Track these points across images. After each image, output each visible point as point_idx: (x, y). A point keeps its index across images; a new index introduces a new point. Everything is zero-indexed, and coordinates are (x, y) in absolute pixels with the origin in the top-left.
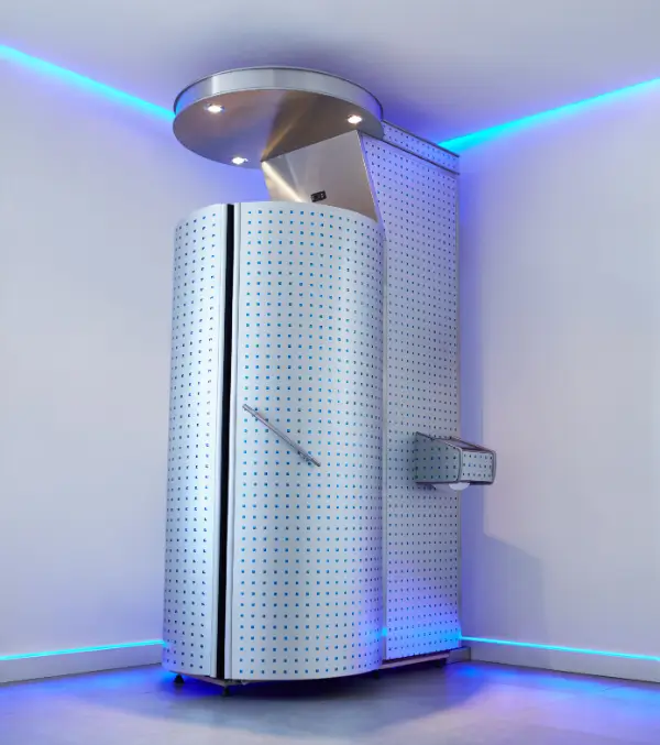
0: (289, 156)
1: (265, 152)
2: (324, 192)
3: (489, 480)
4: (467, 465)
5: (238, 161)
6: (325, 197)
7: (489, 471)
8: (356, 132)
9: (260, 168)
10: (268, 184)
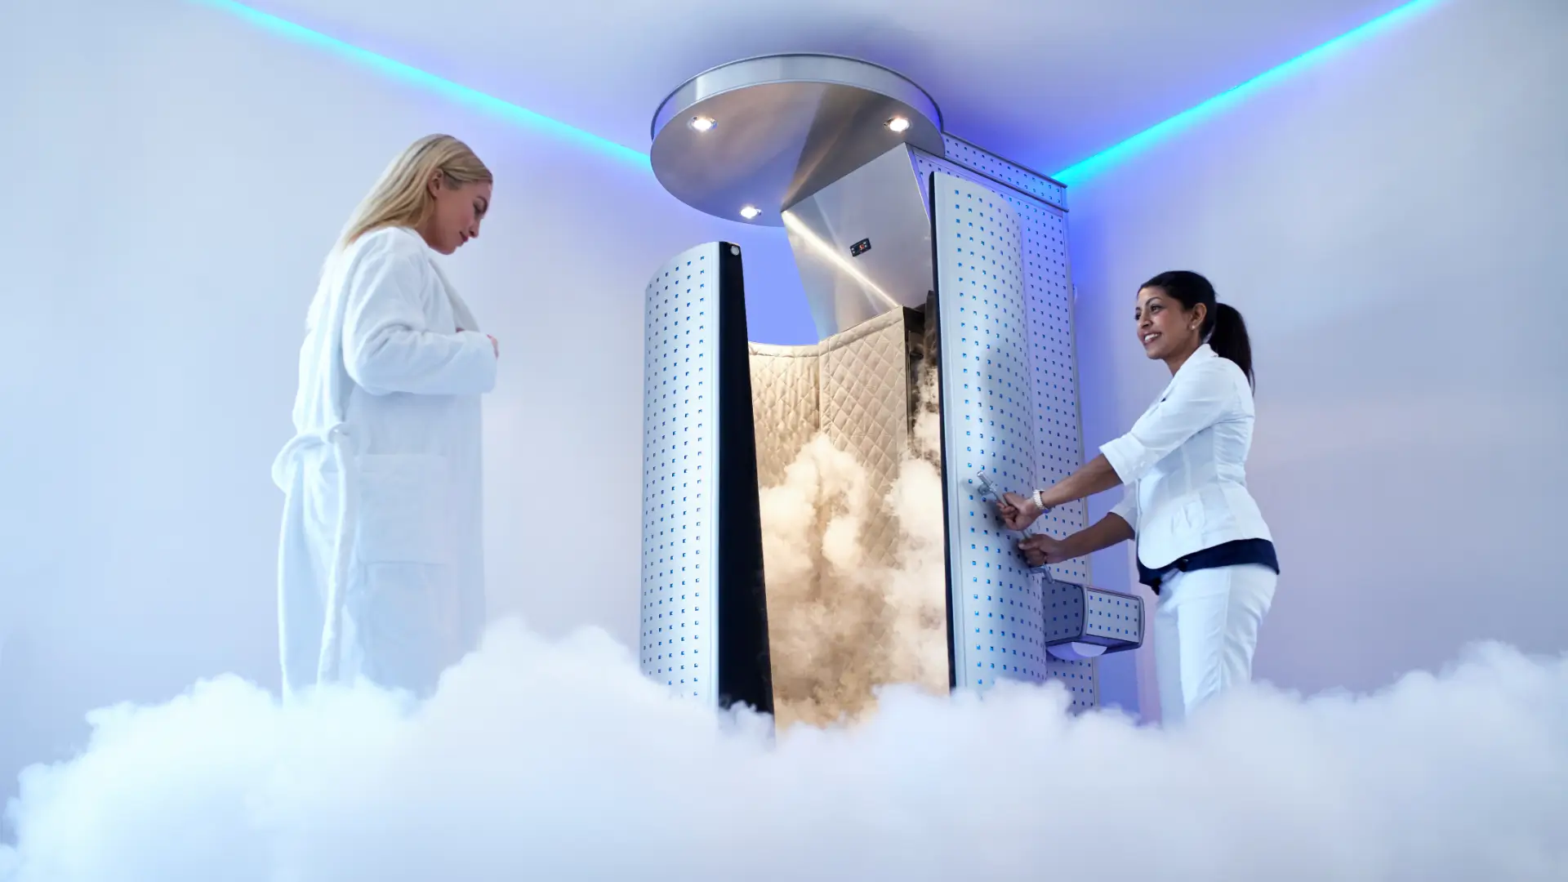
0: (817, 196)
1: (786, 197)
2: (867, 240)
3: (1135, 639)
4: (1096, 612)
5: (749, 212)
6: (869, 247)
7: (1134, 627)
8: (902, 148)
9: (781, 223)
10: (794, 242)
